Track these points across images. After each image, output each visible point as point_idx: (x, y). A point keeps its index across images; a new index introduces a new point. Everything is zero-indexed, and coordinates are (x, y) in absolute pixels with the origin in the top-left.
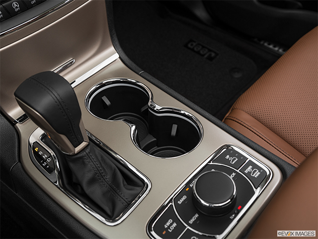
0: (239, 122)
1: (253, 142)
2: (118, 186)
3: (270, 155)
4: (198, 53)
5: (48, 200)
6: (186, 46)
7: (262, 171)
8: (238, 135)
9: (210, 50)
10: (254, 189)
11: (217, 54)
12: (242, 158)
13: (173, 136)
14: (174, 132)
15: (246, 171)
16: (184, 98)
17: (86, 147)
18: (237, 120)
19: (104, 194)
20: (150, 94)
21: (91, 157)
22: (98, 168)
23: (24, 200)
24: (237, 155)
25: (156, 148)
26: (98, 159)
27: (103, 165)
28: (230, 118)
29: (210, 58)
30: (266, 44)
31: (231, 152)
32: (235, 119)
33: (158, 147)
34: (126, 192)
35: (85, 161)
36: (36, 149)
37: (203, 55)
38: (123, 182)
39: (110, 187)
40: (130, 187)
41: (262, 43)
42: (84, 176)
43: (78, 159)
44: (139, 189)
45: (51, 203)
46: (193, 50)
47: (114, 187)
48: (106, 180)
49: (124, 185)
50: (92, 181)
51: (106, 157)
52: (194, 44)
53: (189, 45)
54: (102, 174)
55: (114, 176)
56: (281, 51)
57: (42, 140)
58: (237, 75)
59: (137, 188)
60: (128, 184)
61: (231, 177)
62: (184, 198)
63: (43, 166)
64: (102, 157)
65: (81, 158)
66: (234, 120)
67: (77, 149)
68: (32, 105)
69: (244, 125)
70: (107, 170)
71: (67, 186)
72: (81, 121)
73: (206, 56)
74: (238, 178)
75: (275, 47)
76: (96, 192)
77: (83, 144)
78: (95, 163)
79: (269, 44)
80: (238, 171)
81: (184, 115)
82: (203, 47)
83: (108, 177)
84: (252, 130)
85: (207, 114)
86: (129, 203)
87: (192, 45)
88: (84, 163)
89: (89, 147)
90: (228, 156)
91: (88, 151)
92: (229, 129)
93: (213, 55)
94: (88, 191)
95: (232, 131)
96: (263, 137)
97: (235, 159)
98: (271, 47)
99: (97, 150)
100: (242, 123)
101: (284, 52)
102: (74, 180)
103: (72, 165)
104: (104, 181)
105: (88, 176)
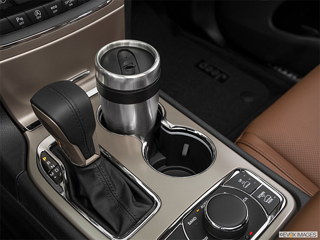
0: (252, 146)
1: (267, 167)
2: (127, 202)
3: (284, 182)
4: (209, 74)
5: (54, 211)
6: (197, 66)
7: (275, 197)
8: (252, 159)
9: (221, 72)
10: (267, 215)
11: (228, 77)
12: (255, 183)
13: (184, 156)
14: (185, 151)
15: (259, 197)
16: (198, 118)
17: (98, 159)
18: (249, 145)
19: (112, 209)
20: (163, 111)
21: (101, 170)
22: (108, 182)
23: (27, 210)
24: (250, 179)
25: (164, 167)
26: (108, 173)
27: (112, 179)
28: (242, 142)
29: (221, 80)
30: (280, 70)
31: (244, 176)
32: (247, 144)
33: (167, 165)
34: (135, 209)
35: (96, 173)
36: (44, 159)
37: (214, 77)
38: (132, 198)
39: (118, 203)
40: (139, 204)
41: (275, 68)
42: (93, 188)
43: (88, 171)
44: (148, 207)
45: (57, 214)
46: (204, 70)
47: (123, 203)
48: (114, 195)
49: (133, 202)
50: (101, 195)
51: (116, 171)
52: (206, 65)
53: (201, 66)
54: (111, 189)
55: (123, 191)
56: (295, 78)
57: (50, 149)
58: (248, 100)
59: (146, 206)
60: (137, 201)
61: (244, 201)
62: (194, 219)
63: (50, 176)
64: (112, 171)
65: (91, 170)
66: (245, 145)
67: (88, 161)
68: (49, 113)
69: (256, 150)
70: (116, 185)
71: (74, 198)
72: (95, 133)
73: (217, 78)
74: (250, 202)
75: (289, 73)
76: (104, 206)
77: (95, 157)
78: (104, 177)
79: (283, 70)
80: (250, 196)
81: (197, 135)
82: (215, 68)
83: (117, 192)
84: (264, 155)
85: (221, 136)
86: (137, 220)
87: (203, 65)
88: (94, 176)
89: (100, 160)
90: (241, 180)
91: (98, 163)
92: (242, 153)
93: (224, 77)
94: (95, 205)
95: (246, 155)
96: (275, 164)
97: (248, 183)
98: (285, 73)
99: (108, 164)
100: (254, 148)
101: (299, 80)
102: (81, 193)
103: (81, 177)
104: (112, 196)
105: (97, 189)
